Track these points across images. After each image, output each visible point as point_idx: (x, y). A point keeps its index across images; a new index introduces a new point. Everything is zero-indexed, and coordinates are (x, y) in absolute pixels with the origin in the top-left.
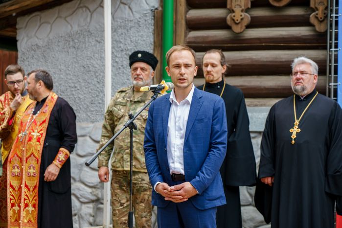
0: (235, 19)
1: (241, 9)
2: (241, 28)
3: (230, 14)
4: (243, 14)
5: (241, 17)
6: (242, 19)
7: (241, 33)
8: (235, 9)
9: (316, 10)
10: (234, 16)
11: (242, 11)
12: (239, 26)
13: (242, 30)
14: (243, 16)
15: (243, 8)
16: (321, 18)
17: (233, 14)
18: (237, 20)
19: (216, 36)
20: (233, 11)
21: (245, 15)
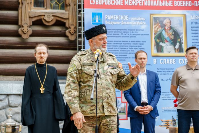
0: (24, 31)
1: (27, 25)
2: (27, 36)
3: (21, 28)
4: (28, 28)
5: (27, 30)
6: (28, 31)
7: (27, 39)
8: (24, 25)
9: (69, 28)
10: (23, 29)
11: (28, 27)
12: (26, 35)
13: (28, 37)
14: (28, 30)
15: (28, 25)
16: (72, 33)
17: (23, 28)
18: (25, 32)
19: (10, 40)
20: (23, 27)
21: (29, 29)
